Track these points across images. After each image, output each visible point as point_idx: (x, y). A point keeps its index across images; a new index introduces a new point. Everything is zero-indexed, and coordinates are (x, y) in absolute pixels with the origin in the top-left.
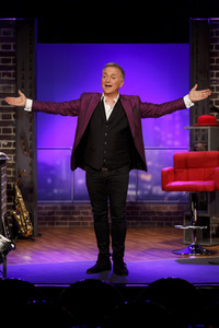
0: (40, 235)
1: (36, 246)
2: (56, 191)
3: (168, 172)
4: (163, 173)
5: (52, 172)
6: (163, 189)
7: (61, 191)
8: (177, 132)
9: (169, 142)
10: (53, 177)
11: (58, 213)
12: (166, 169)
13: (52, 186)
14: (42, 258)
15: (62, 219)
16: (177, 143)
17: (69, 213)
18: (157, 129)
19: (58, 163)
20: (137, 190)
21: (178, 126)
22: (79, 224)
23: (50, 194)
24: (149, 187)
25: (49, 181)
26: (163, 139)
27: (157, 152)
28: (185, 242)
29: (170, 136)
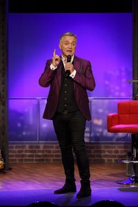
0: (10, 169)
1: (6, 177)
2: (24, 133)
3: (113, 116)
4: (108, 117)
5: (21, 118)
6: (109, 131)
7: (29, 133)
8: (124, 85)
9: (117, 94)
10: (22, 122)
11: (26, 151)
12: (111, 114)
13: (21, 129)
14: (9, 186)
15: (29, 156)
16: (123, 94)
17: (35, 152)
18: (107, 82)
19: (26, 110)
20: (90, 133)
21: (124, 80)
22: (43, 160)
23: (20, 136)
24: (100, 130)
25: (19, 125)
26: (112, 91)
27: (106, 101)
28: (127, 174)
29: (117, 88)
